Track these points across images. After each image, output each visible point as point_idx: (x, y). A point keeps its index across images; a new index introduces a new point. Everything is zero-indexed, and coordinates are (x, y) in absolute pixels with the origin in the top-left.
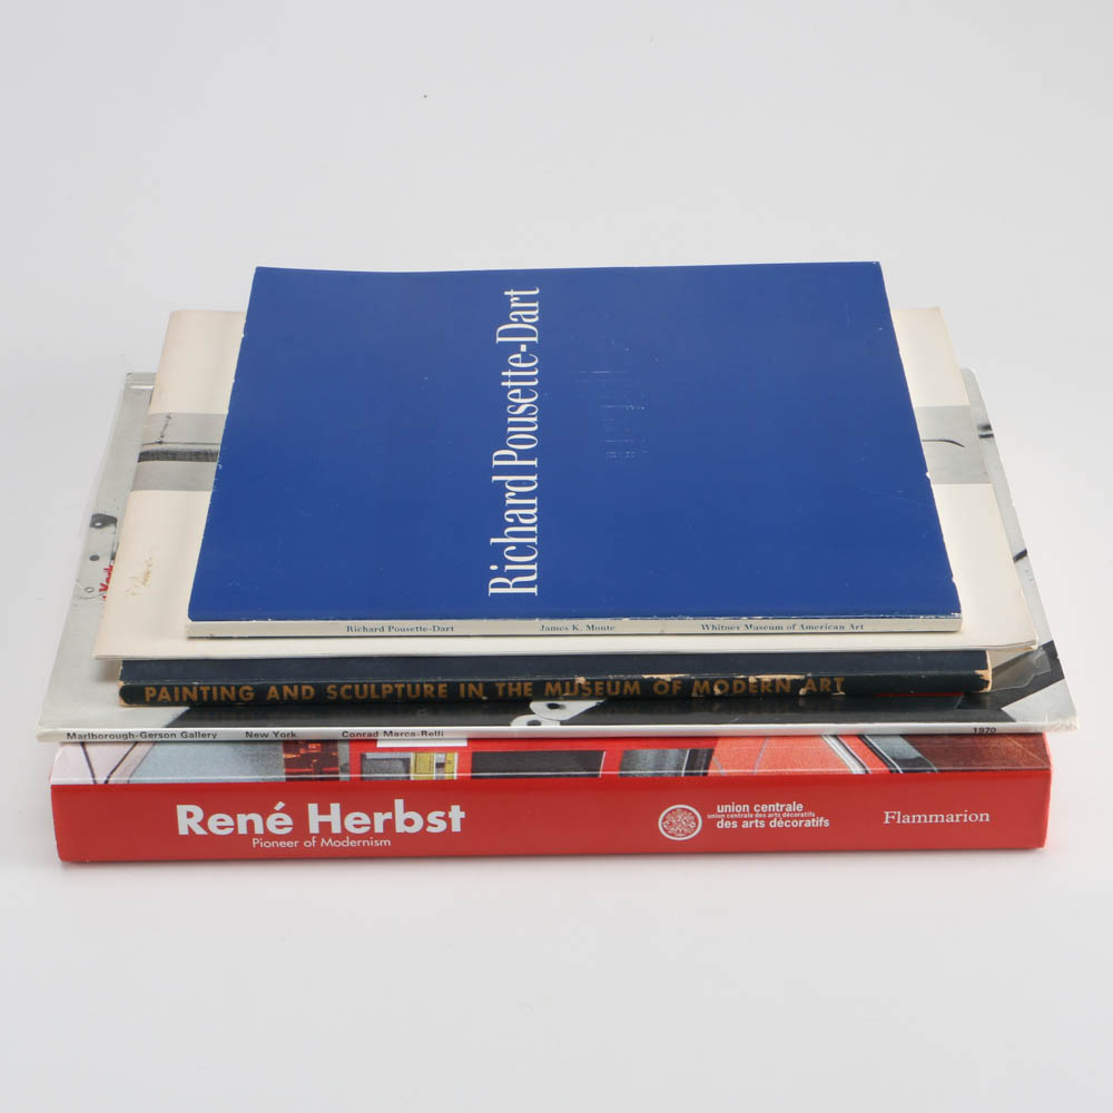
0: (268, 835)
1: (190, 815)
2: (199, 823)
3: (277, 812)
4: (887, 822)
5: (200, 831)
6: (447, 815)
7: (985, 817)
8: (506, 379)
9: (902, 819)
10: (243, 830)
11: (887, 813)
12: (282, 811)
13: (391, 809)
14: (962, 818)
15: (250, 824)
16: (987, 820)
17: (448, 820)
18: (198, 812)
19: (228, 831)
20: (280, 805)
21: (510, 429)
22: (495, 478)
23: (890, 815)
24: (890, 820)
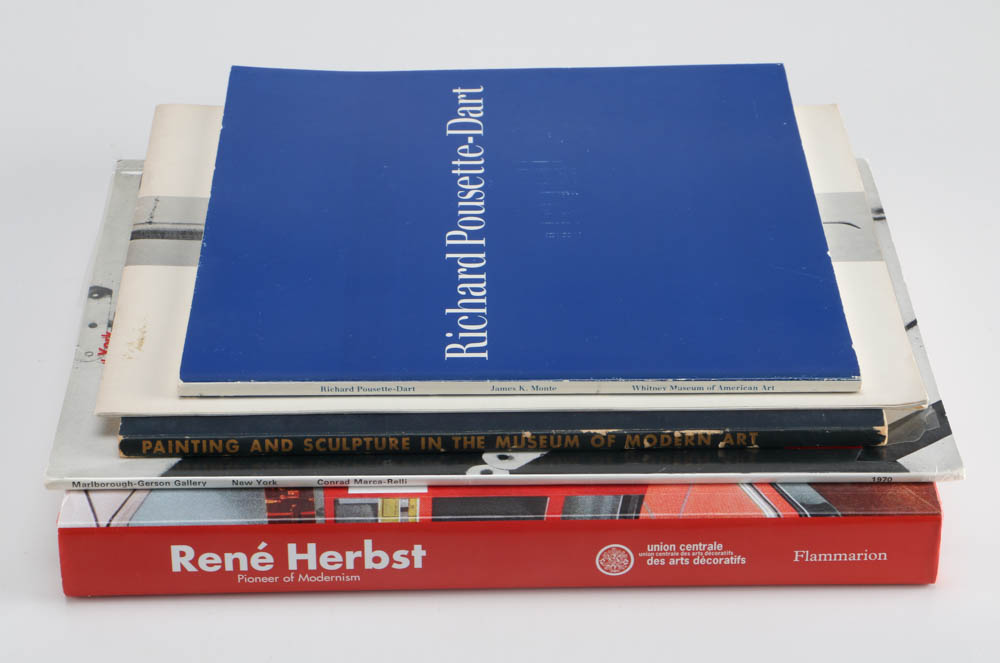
0: (251, 572)
1: (182, 554)
2: (191, 562)
3: (259, 551)
4: (796, 560)
5: (191, 568)
6: (410, 553)
7: (883, 557)
8: (456, 167)
9: (809, 557)
10: (229, 567)
11: (797, 552)
12: (264, 550)
13: (361, 548)
14: (862, 557)
15: (236, 562)
16: (885, 559)
17: (411, 557)
18: (190, 552)
19: (216, 568)
20: (263, 545)
21: (460, 212)
22: (448, 256)
23: (800, 554)
24: (799, 558)
